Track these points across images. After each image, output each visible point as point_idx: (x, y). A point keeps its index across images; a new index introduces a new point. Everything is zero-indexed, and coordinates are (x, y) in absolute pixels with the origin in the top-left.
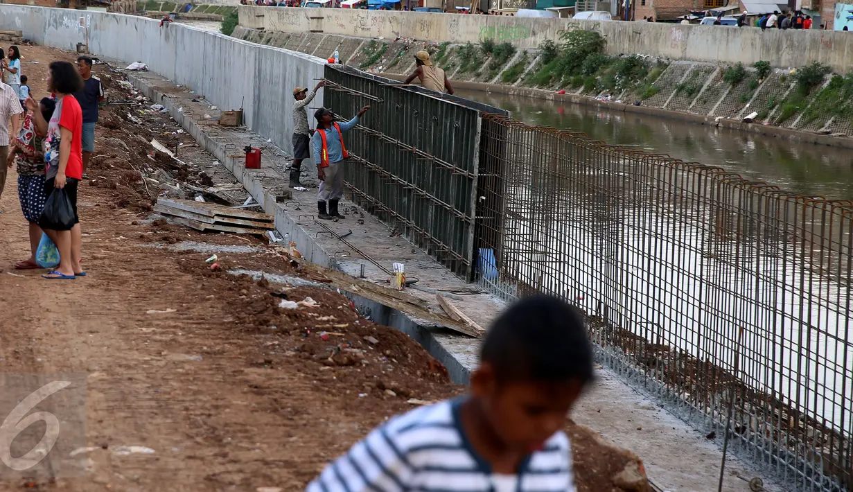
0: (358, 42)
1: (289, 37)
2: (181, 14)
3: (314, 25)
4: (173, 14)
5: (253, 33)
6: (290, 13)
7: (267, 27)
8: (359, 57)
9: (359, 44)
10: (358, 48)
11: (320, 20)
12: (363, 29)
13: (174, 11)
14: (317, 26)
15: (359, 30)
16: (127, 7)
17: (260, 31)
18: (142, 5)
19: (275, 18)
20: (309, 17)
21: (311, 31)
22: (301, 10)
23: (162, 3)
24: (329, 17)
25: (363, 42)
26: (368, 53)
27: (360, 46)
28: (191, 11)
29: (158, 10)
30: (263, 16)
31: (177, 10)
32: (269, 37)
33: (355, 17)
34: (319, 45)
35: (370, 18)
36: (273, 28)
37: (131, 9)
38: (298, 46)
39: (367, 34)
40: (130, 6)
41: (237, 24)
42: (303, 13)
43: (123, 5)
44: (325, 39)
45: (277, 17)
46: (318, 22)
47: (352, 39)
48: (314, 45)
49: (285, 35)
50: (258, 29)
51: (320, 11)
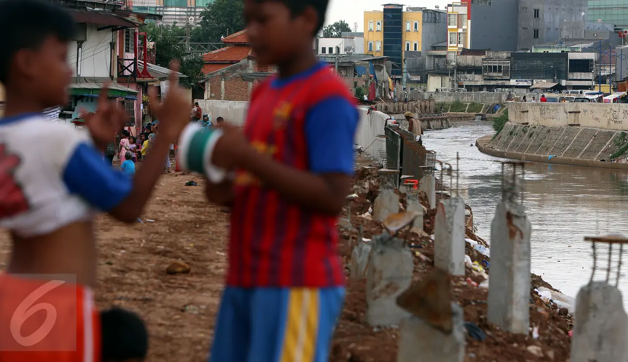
0: (610, 134)
1: (549, 131)
2: (488, 115)
3: (571, 119)
4: (480, 115)
5: (518, 128)
6: (551, 108)
7: (531, 123)
8: (610, 149)
9: (611, 136)
10: (610, 141)
11: (577, 114)
12: (615, 122)
13: (481, 112)
14: (575, 120)
15: (612, 122)
16: (423, 107)
17: (524, 126)
18: (446, 106)
19: (538, 114)
20: (568, 111)
21: (569, 125)
22: (560, 105)
23: (468, 104)
24: (585, 111)
25: (615, 134)
26: (618, 144)
27: (612, 138)
28: (499, 111)
29: (464, 111)
30: (528, 111)
31: (484, 111)
32: (532, 132)
33: (609, 110)
34: (575, 138)
35: (621, 111)
36: (536, 123)
37: (428, 110)
38: (557, 139)
39: (619, 126)
40: (426, 107)
41: (507, 120)
42: (561, 108)
43: (419, 106)
44: (581, 132)
45: (539, 112)
46: (575, 116)
47: (605, 132)
48: (571, 138)
49: (546, 129)
50: (523, 124)
51: (577, 106)
